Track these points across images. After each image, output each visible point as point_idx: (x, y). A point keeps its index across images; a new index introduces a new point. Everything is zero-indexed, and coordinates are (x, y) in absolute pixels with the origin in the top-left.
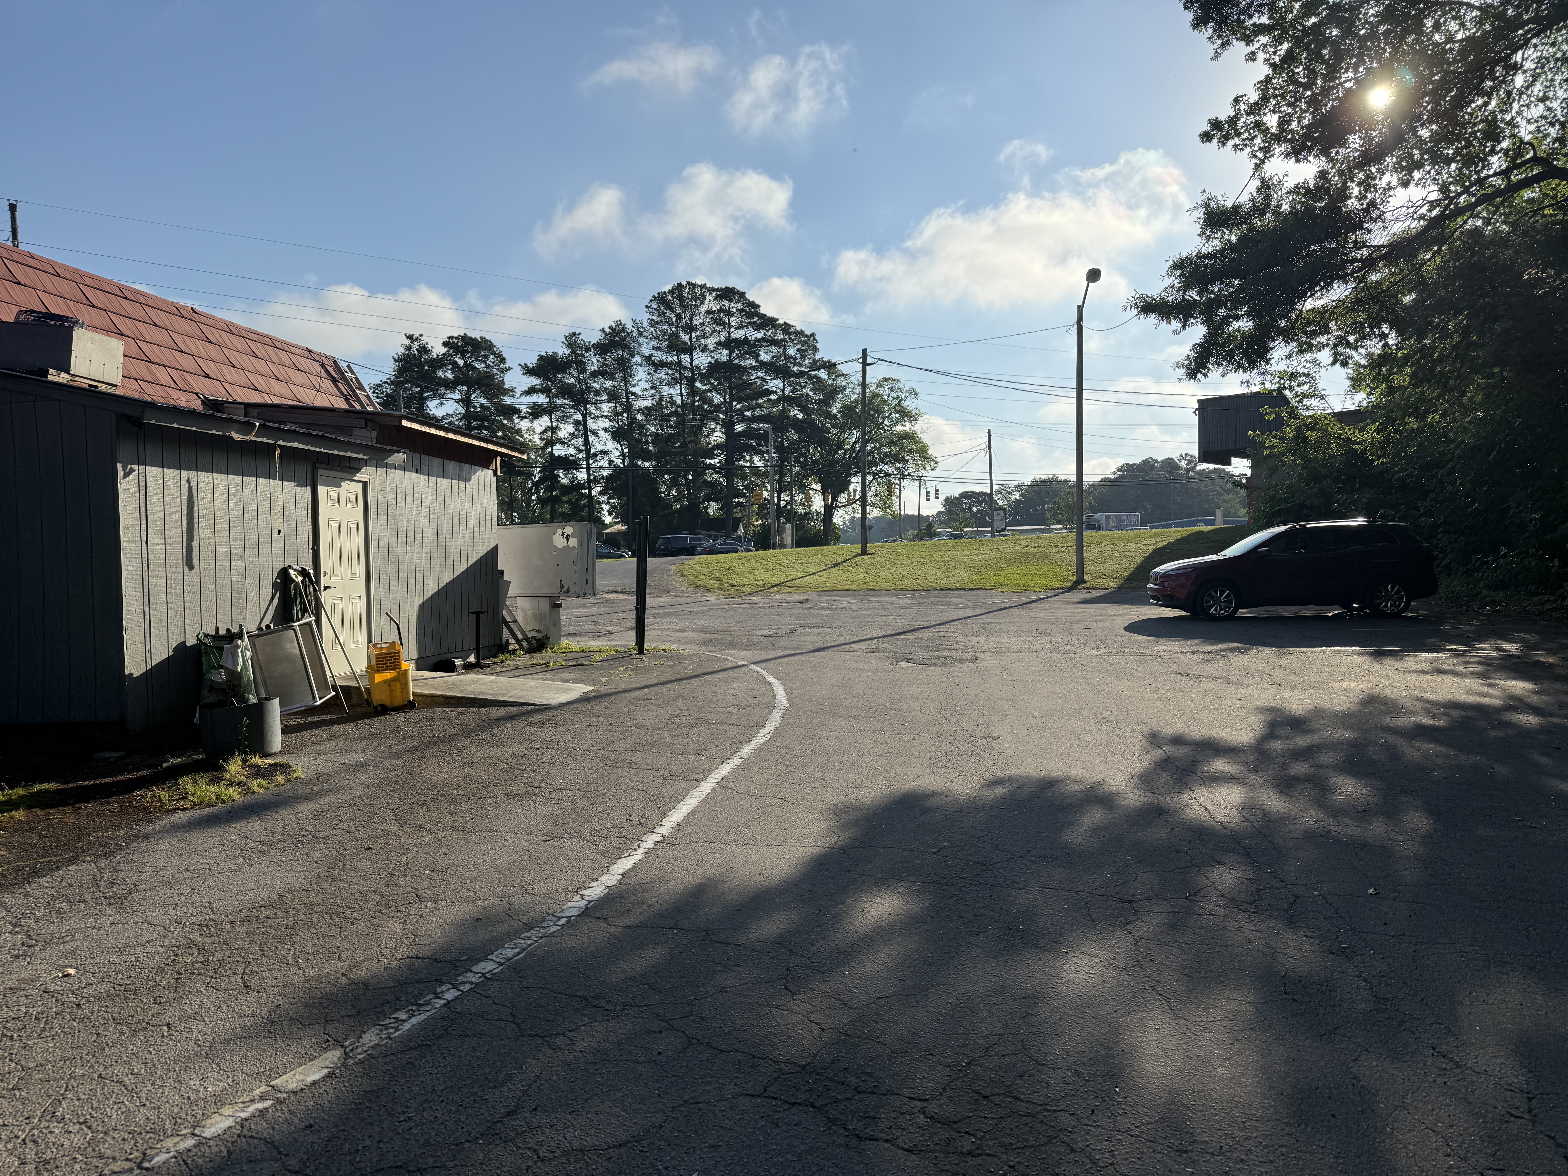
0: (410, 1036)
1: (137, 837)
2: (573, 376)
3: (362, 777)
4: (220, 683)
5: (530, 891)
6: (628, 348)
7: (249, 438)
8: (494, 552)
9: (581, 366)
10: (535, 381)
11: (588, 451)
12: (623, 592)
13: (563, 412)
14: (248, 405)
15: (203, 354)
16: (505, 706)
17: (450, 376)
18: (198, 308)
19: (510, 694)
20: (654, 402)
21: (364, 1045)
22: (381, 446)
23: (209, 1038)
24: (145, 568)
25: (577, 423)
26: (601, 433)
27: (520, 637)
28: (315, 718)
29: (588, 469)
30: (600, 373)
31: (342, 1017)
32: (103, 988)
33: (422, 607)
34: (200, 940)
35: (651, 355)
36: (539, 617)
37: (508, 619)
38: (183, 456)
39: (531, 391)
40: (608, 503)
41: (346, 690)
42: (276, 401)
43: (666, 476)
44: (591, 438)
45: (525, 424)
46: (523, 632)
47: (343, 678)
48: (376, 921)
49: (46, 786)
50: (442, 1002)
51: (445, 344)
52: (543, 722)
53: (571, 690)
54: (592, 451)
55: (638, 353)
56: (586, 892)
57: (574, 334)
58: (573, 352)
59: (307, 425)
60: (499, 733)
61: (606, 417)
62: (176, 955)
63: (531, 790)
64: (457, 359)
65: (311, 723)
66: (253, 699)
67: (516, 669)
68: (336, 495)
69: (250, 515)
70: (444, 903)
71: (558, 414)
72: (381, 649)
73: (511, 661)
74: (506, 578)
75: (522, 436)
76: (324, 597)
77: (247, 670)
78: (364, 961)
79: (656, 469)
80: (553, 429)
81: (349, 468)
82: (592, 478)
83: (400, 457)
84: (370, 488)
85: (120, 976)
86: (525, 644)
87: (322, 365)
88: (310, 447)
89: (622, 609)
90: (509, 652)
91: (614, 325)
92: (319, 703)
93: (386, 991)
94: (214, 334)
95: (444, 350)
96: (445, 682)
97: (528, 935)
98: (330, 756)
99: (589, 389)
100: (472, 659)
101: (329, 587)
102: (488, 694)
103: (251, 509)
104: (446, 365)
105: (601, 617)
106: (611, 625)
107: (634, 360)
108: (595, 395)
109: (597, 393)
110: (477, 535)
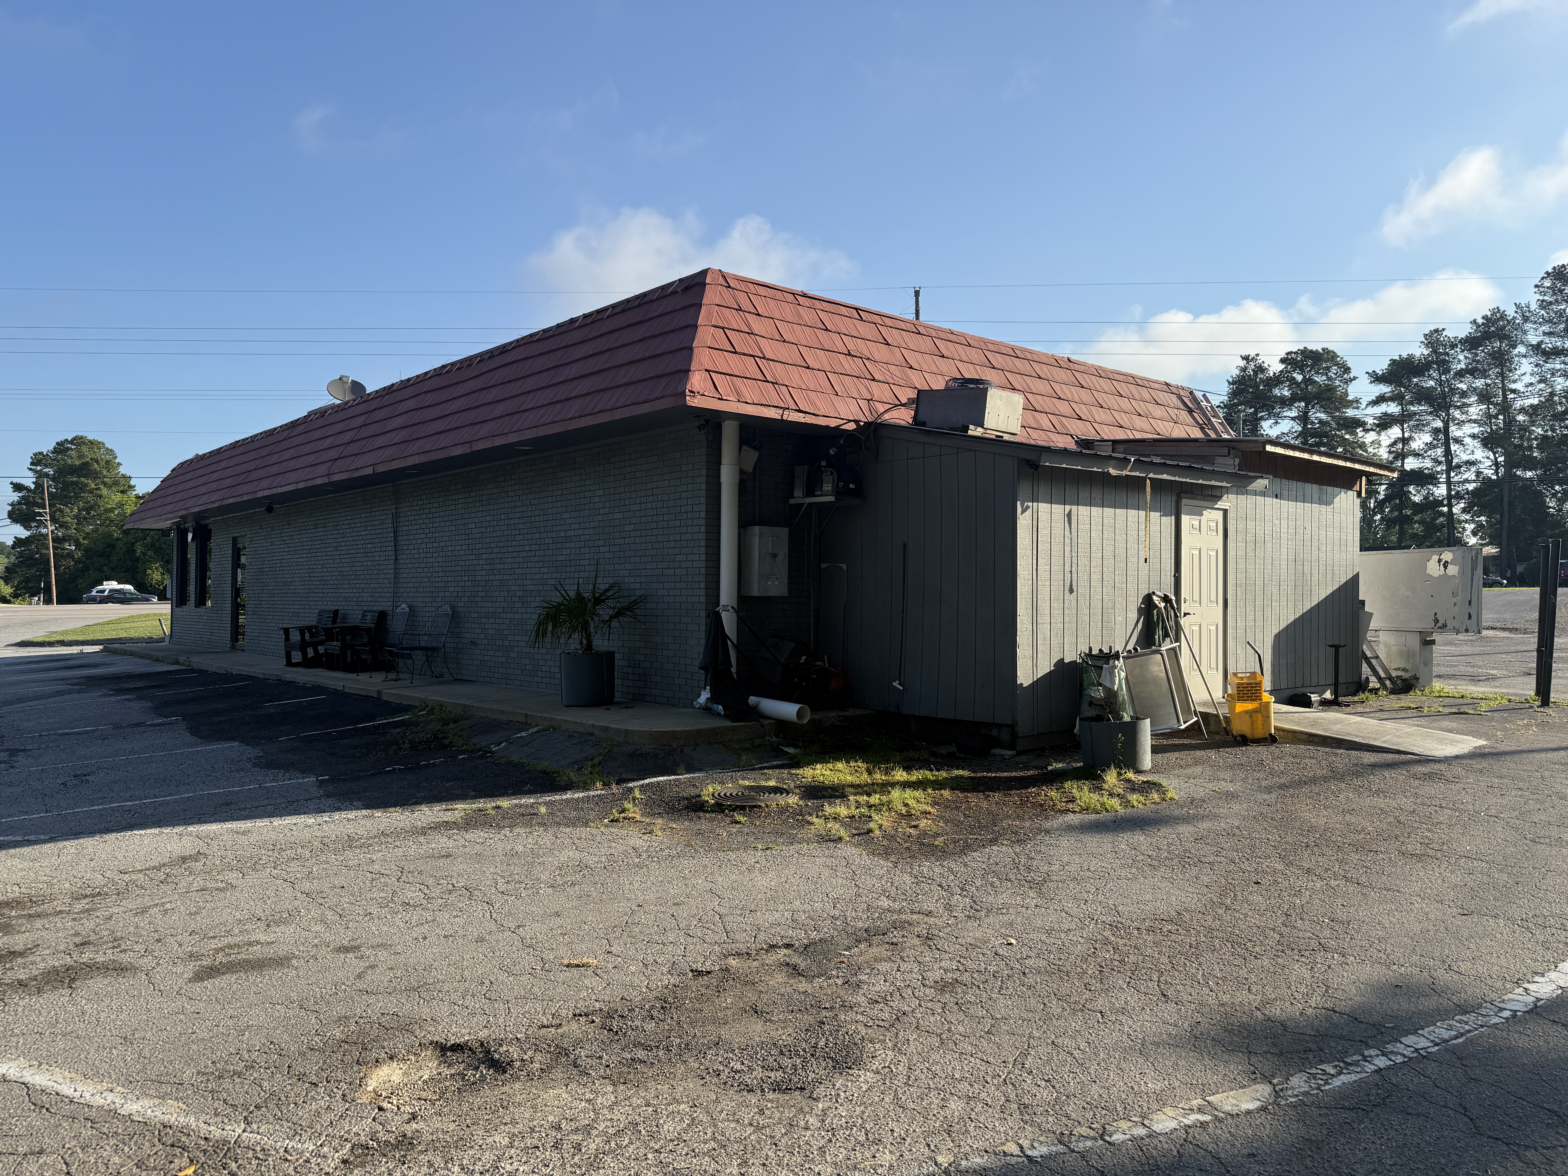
0: (1342, 1094)
1: (1040, 830)
2: (1433, 378)
3: (1236, 807)
4: (1099, 700)
5: (1455, 968)
6: (1507, 337)
7: (1124, 473)
8: (1355, 580)
9: (1443, 365)
10: (1384, 389)
11: (1449, 462)
12: (1503, 629)
13: (1418, 420)
14: (1115, 442)
15: (1077, 399)
16: (1379, 752)
17: (1286, 393)
18: (1073, 358)
19: (1383, 739)
20: (1543, 399)
21: (1293, 1088)
22: (1245, 473)
23: (1140, 1036)
24: (1035, 592)
25: (1436, 431)
26: (1468, 440)
27: (1383, 675)
28: (1176, 741)
29: (1449, 483)
30: (1471, 371)
31: (1265, 1052)
32: (1042, 963)
33: (1278, 637)
34: (1113, 939)
35: (1540, 344)
36: (1408, 655)
37: (1369, 654)
38: (1067, 493)
39: (1380, 400)
40: (1473, 521)
41: (1205, 716)
42: (1139, 436)
43: (1557, 488)
44: (1454, 447)
45: (1370, 437)
46: (1386, 670)
47: (1200, 704)
48: (1280, 961)
49: (961, 772)
50: (1373, 1068)
51: (1282, 361)
52: (1430, 776)
53: (1458, 742)
54: (1455, 461)
55: (1522, 342)
56: (1532, 987)
57: (1436, 331)
58: (1435, 351)
59: (1171, 457)
60: (1376, 780)
61: (1475, 421)
62: (1095, 949)
63: (1430, 852)
64: (1295, 375)
65: (1173, 745)
66: (1127, 718)
67: (1381, 710)
68: (1197, 523)
69: (1121, 545)
70: (1352, 958)
71: (1411, 423)
72: (1242, 678)
73: (1373, 702)
74: (1367, 609)
75: (1366, 451)
76: (1183, 621)
77: (1122, 690)
78: (1276, 999)
79: (1541, 480)
80: (1405, 441)
81: (1211, 496)
82: (1453, 493)
83: (1262, 483)
84: (1231, 515)
85: (1052, 956)
86: (1388, 682)
87: (1180, 397)
88: (1177, 479)
89: (1505, 649)
90: (1371, 691)
91: (1489, 314)
92: (1183, 727)
93: (1307, 1038)
94: (1084, 379)
95: (1282, 367)
96: (1305, 718)
97: (1464, 1018)
98: (1199, 781)
99: (1453, 391)
100: (1328, 695)
101: (1189, 614)
102: (1357, 736)
103: (1121, 538)
104: (1283, 382)
105: (1477, 657)
106: (1493, 668)
107: (1516, 351)
108: (1461, 398)
109: (1464, 394)
110: (1337, 563)
